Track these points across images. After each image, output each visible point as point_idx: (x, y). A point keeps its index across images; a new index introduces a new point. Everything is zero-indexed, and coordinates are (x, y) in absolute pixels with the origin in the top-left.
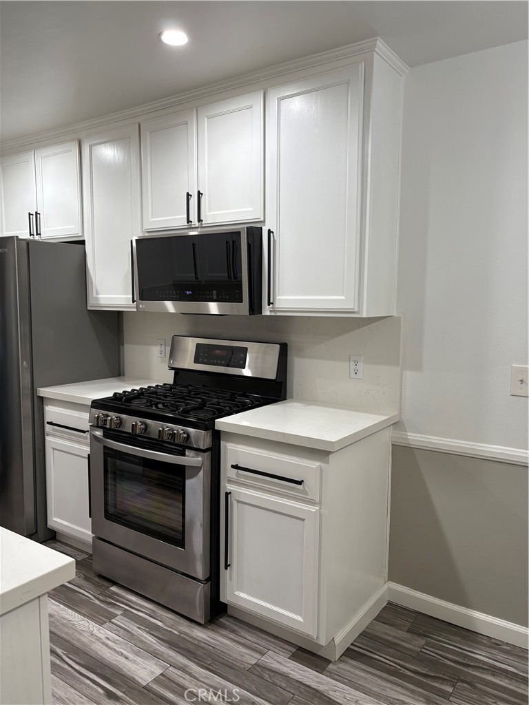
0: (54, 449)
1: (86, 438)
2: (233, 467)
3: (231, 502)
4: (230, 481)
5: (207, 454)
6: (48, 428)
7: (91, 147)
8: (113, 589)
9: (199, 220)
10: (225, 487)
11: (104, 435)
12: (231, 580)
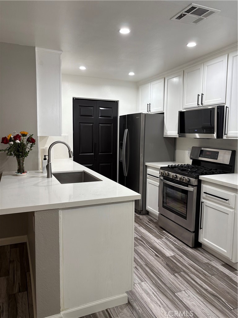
0: (149, 183)
1: (158, 180)
2: (204, 193)
3: (204, 206)
4: (204, 198)
5: (196, 188)
6: (148, 175)
7: (168, 80)
8: (164, 231)
9: (202, 104)
10: (202, 200)
11: (164, 179)
12: (202, 234)
